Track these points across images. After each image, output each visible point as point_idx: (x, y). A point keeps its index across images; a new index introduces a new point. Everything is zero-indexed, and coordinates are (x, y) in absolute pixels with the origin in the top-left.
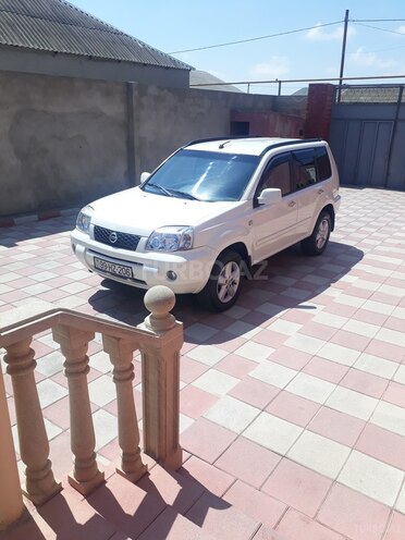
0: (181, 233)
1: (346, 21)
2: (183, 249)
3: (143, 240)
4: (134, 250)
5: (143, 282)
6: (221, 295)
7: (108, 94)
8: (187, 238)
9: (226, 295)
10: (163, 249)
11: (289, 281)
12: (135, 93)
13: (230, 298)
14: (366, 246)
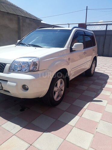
0: (31, 61)
1: (87, 9)
2: (32, 71)
3: (8, 66)
4: (2, 72)
5: (8, 92)
6: (55, 97)
7: (11, 20)
8: (35, 64)
9: (58, 97)
10: (20, 71)
11: (85, 88)
12: (21, 21)
13: (60, 98)
14: (108, 73)
